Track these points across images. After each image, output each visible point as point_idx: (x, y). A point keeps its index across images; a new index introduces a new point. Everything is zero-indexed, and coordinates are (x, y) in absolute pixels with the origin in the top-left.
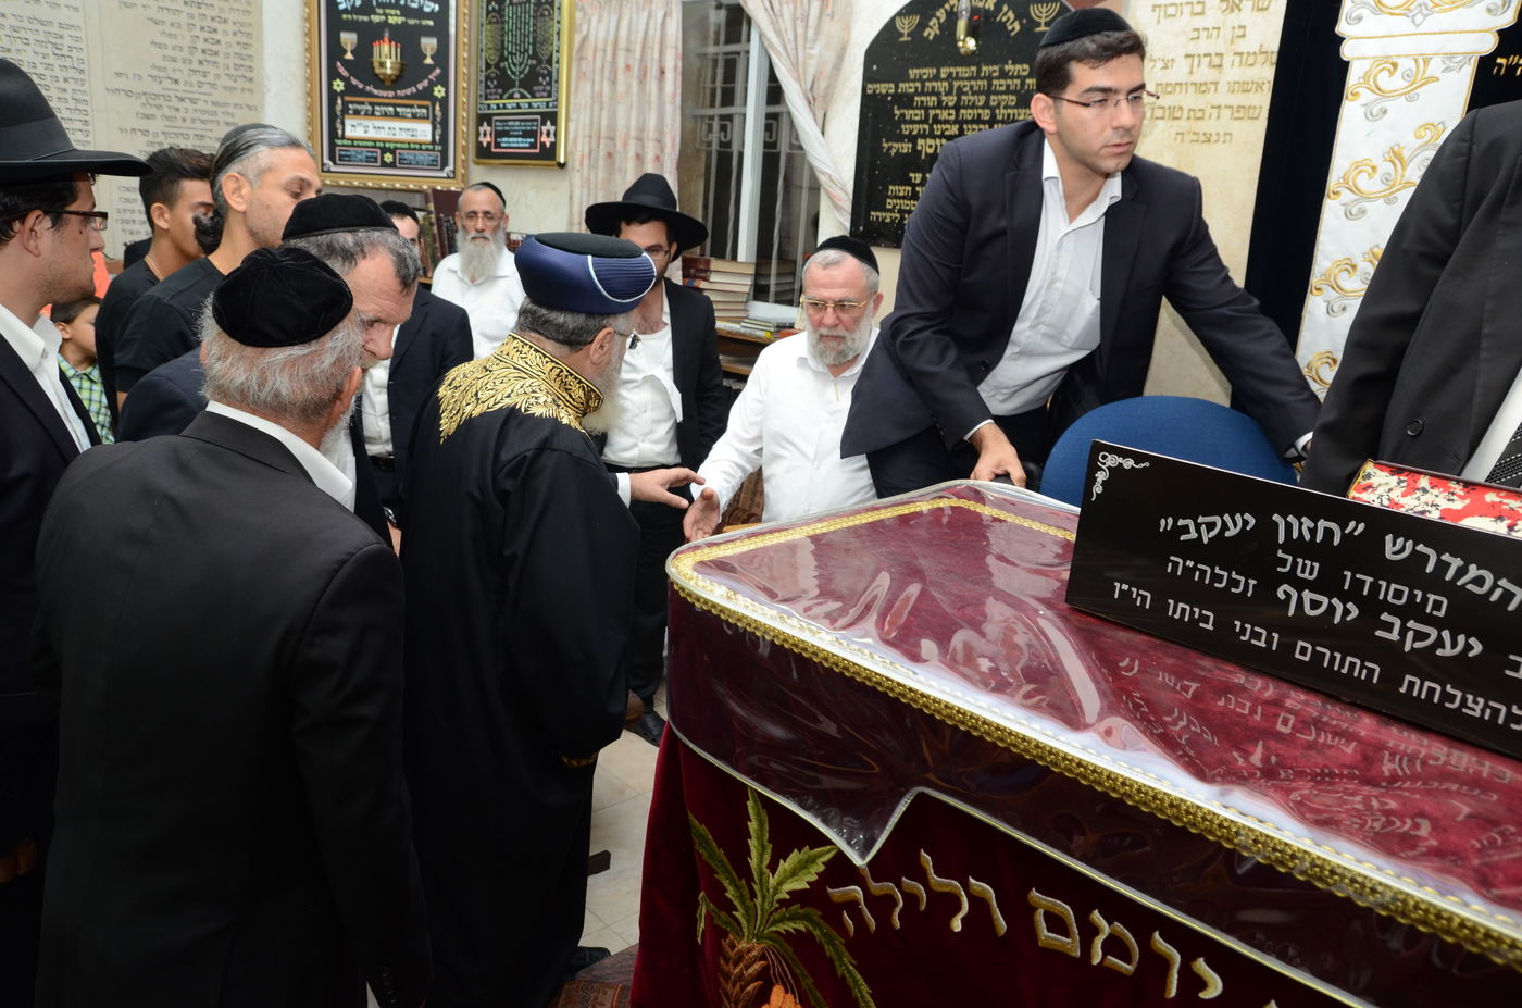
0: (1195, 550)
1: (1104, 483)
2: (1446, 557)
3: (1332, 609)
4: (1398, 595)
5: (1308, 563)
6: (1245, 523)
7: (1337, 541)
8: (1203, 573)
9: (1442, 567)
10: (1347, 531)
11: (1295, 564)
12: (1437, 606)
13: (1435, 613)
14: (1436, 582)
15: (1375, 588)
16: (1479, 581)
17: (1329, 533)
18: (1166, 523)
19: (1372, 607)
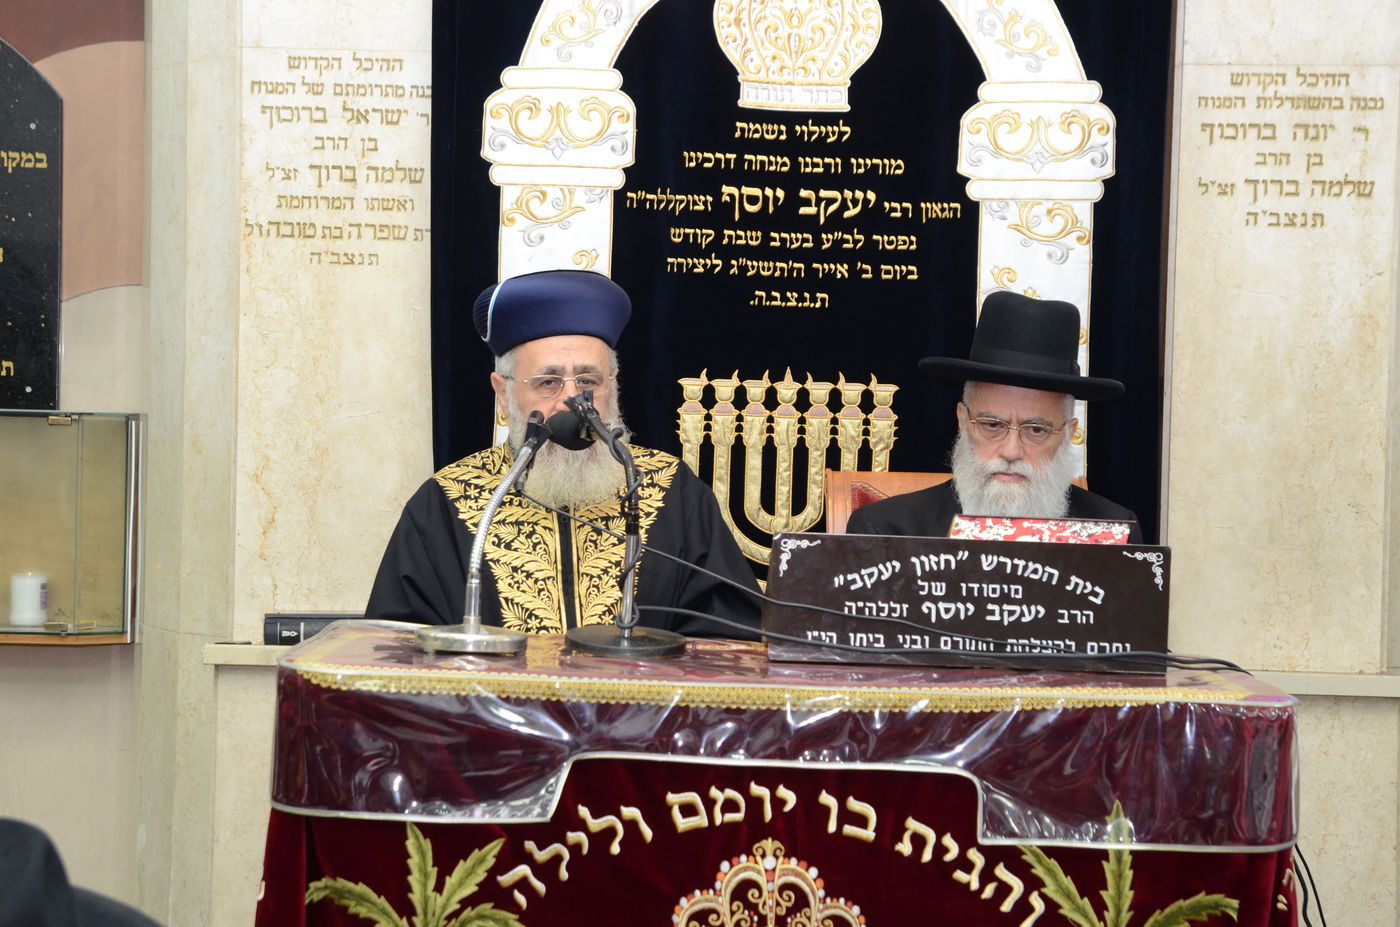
0: (863, 594)
1: (788, 562)
2: (1016, 561)
3: (958, 610)
4: (994, 591)
5: (938, 584)
6: (894, 567)
7: (953, 566)
8: (871, 609)
9: (1015, 567)
10: (959, 558)
11: (930, 587)
12: (1016, 591)
13: (1017, 597)
14: (1013, 578)
15: (981, 590)
16: (1035, 571)
17: (947, 562)
18: (839, 581)
19: (981, 602)
